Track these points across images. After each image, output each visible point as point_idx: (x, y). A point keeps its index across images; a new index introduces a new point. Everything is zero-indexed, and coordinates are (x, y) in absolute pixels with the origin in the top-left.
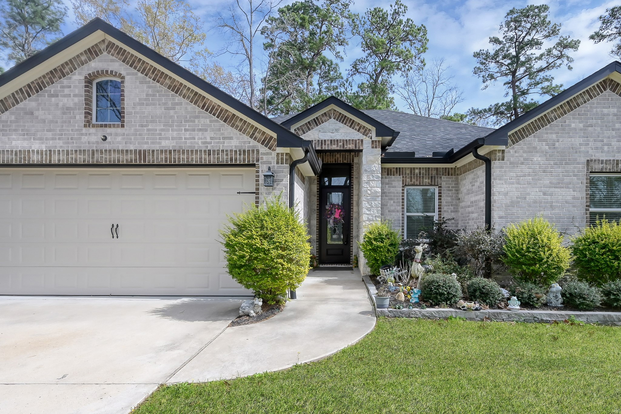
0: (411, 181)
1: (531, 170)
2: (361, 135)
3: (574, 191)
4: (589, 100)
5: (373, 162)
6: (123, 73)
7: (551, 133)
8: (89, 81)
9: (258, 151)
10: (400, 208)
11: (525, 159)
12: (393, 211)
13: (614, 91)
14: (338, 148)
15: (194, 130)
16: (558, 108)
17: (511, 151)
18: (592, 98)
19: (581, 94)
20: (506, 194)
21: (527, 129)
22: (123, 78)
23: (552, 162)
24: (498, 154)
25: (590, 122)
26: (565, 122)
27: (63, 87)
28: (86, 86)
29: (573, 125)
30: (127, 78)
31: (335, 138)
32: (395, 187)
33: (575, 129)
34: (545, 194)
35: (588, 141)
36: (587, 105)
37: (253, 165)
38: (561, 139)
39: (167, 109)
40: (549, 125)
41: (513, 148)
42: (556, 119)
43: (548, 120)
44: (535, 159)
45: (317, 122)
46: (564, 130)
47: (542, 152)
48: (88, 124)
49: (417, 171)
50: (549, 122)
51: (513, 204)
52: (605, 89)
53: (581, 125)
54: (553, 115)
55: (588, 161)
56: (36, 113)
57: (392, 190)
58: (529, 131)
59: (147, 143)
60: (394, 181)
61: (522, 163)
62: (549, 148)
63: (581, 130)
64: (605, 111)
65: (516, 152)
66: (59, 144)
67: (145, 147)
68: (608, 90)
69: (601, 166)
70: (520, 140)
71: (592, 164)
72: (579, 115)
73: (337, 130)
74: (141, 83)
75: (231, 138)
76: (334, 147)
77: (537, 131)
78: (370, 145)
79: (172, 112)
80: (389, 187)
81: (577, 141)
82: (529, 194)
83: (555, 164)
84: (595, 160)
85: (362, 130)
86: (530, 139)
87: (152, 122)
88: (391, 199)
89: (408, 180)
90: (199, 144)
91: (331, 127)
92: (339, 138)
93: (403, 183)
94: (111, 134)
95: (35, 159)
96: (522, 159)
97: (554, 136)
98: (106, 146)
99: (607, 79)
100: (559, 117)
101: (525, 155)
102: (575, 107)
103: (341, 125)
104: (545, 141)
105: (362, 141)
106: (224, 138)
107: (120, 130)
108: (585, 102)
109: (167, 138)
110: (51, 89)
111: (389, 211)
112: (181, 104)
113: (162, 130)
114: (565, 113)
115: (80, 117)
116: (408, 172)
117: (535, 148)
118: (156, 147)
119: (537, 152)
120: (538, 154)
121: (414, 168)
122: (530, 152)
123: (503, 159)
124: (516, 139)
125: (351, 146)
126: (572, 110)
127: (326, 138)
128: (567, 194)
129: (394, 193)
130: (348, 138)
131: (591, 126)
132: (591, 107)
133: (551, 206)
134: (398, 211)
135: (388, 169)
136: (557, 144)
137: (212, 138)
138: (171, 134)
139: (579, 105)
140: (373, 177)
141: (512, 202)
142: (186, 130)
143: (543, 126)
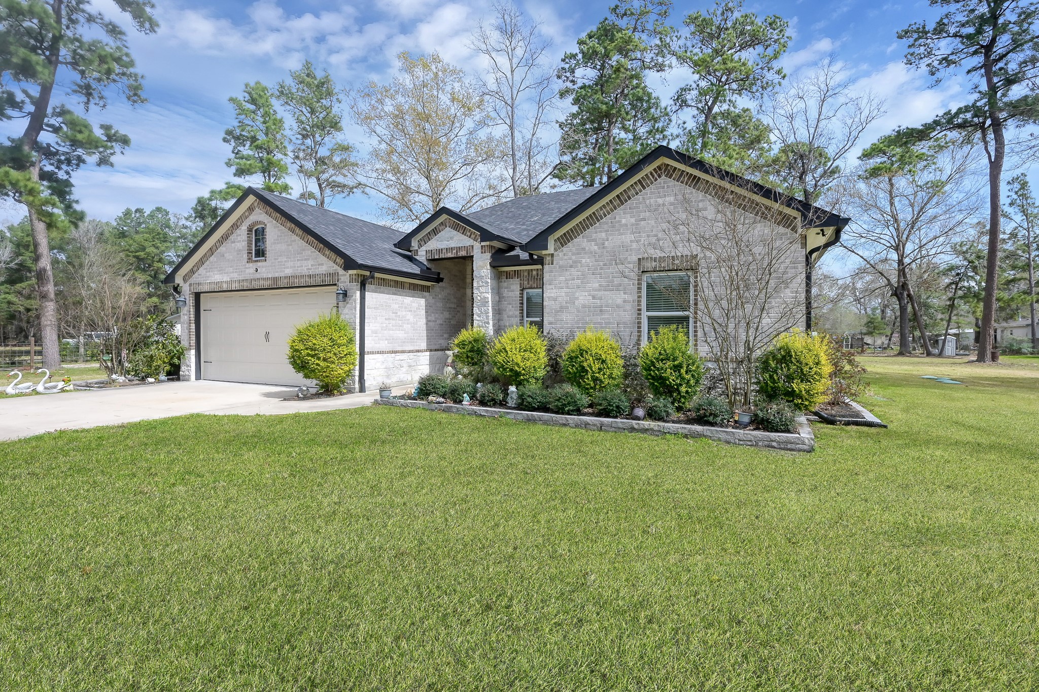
0: (528, 284)
1: (580, 273)
2: (472, 241)
3: (625, 293)
4: (641, 191)
5: (482, 267)
6: (266, 222)
7: (601, 232)
8: (250, 230)
9: (338, 273)
10: (518, 313)
11: (575, 262)
12: (512, 317)
13: (670, 177)
14: (453, 256)
15: (302, 260)
16: (607, 203)
17: (560, 254)
18: (644, 188)
19: (632, 185)
20: (555, 299)
21: (575, 229)
22: (266, 225)
23: (601, 264)
24: (548, 258)
25: (642, 215)
26: (615, 218)
27: (237, 236)
28: (248, 234)
29: (624, 221)
30: (268, 225)
31: (450, 246)
32: (513, 291)
33: (626, 225)
34: (594, 298)
35: (640, 237)
36: (639, 197)
37: (335, 285)
38: (610, 238)
39: (288, 245)
40: (598, 224)
41: (562, 251)
42: (605, 216)
43: (597, 218)
44: (584, 261)
45: (435, 232)
46: (613, 227)
47: (591, 253)
48: (250, 260)
49: (534, 273)
50: (598, 221)
51: (562, 309)
52: (659, 176)
53: (633, 220)
54: (602, 212)
55: (639, 259)
56: (225, 255)
57: (510, 294)
58: (577, 232)
59: (277, 272)
60: (513, 284)
61: (571, 267)
62: (599, 248)
63: (632, 225)
64: (660, 201)
65: (564, 255)
66: (236, 276)
67: (277, 275)
68: (663, 177)
69: (654, 264)
70: (569, 242)
71: (643, 263)
72: (630, 209)
73: (452, 238)
74: (275, 227)
75: (322, 264)
76: (450, 255)
77: (585, 230)
78: (480, 250)
79: (290, 247)
80: (508, 291)
81: (628, 238)
82: (577, 298)
83: (605, 265)
84: (647, 258)
85: (473, 236)
86: (580, 241)
87: (280, 256)
88: (510, 304)
89: (526, 283)
90: (304, 271)
91: (447, 236)
92: (453, 246)
93: (520, 287)
94: (259, 267)
95: (225, 287)
96: (571, 262)
97: (603, 235)
98: (258, 276)
99: (662, 165)
100: (609, 213)
101: (574, 257)
102: (626, 201)
103: (455, 232)
104: (595, 240)
105: (473, 246)
106: (319, 265)
107: (264, 263)
108: (637, 194)
109: (287, 268)
110: (232, 237)
111: (508, 317)
112: (295, 241)
113: (285, 261)
114: (615, 208)
115: (245, 256)
116: (526, 274)
117: (584, 249)
118: (282, 275)
119: (585, 253)
120: (586, 256)
121: (532, 270)
122: (578, 254)
123: (552, 264)
124: (565, 242)
125: (463, 253)
126: (623, 204)
127: (442, 247)
128: (619, 298)
129: (512, 297)
130: (460, 245)
131: (644, 219)
132: (644, 199)
133: (601, 311)
134: (516, 317)
135: (507, 272)
136: (606, 243)
137: (312, 265)
138: (290, 264)
139: (629, 198)
140: (482, 282)
141: (561, 307)
142: (298, 260)
143: (592, 226)
